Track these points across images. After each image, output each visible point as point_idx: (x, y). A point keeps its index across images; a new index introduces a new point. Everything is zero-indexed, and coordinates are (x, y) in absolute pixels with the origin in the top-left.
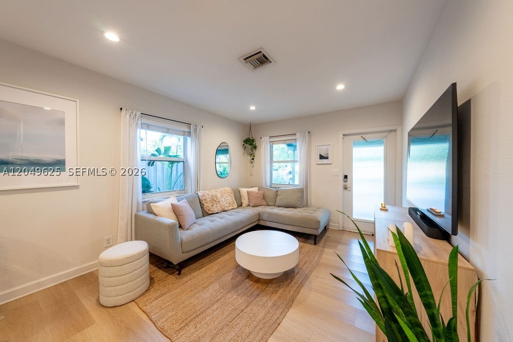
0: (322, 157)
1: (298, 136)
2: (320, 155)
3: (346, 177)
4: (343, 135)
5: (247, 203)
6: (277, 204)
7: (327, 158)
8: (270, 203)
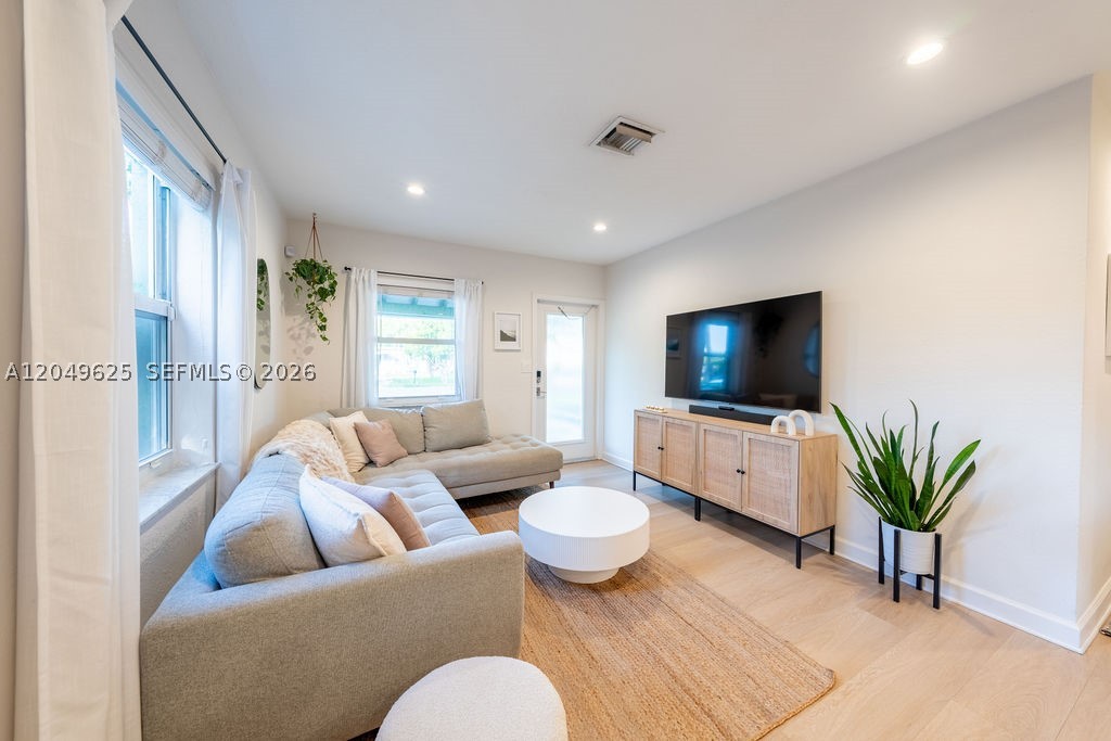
0: (504, 337)
1: (459, 285)
2: (502, 332)
3: (539, 374)
4: (539, 301)
5: (362, 459)
6: (431, 445)
7: (514, 339)
8: (413, 449)
